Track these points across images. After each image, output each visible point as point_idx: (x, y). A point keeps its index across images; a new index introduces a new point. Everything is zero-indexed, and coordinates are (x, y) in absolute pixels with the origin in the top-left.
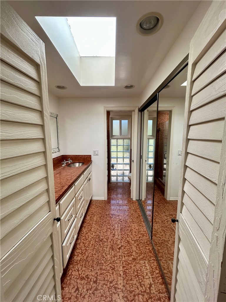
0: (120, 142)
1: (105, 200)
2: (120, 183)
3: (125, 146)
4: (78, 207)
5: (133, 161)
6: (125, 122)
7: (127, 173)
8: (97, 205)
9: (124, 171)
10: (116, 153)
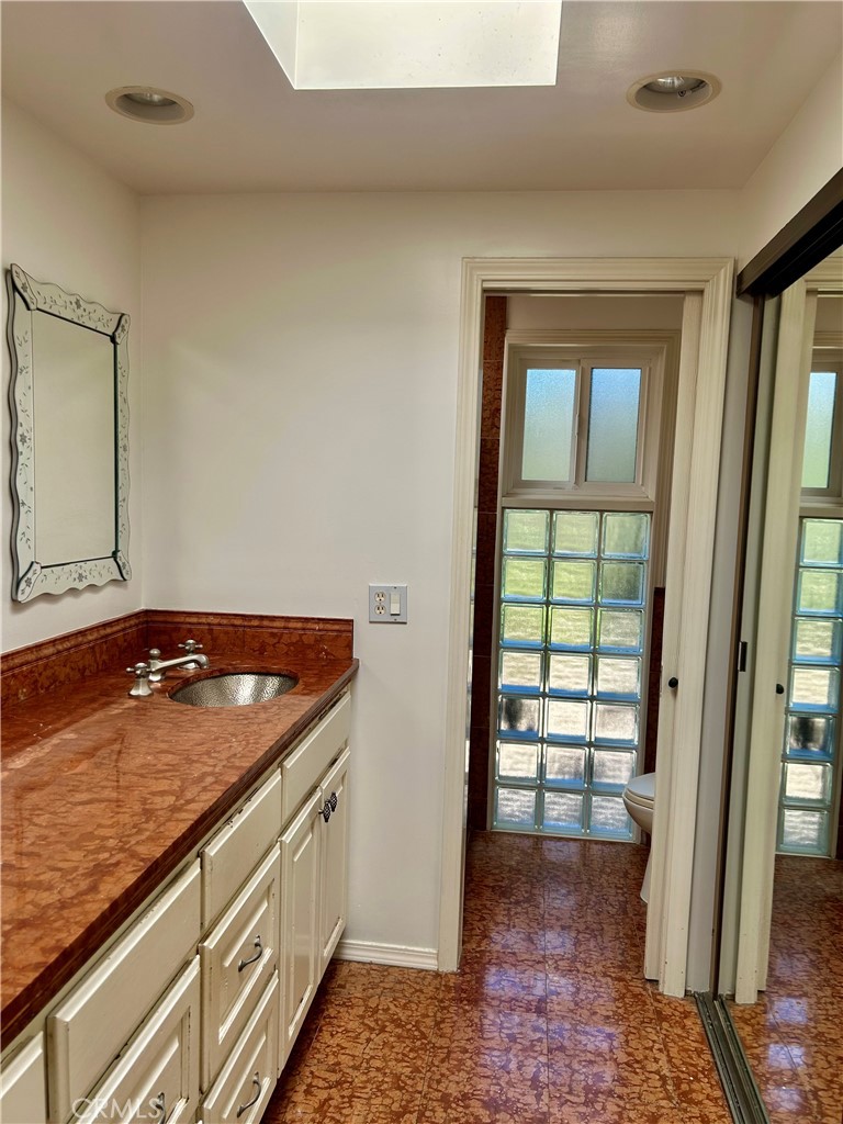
0: (576, 530)
1: (437, 975)
2: (560, 839)
3: (607, 567)
4: (223, 1031)
5: (674, 683)
6: (619, 387)
7: (619, 767)
8: (376, 1011)
9: (599, 755)
10: (538, 611)
